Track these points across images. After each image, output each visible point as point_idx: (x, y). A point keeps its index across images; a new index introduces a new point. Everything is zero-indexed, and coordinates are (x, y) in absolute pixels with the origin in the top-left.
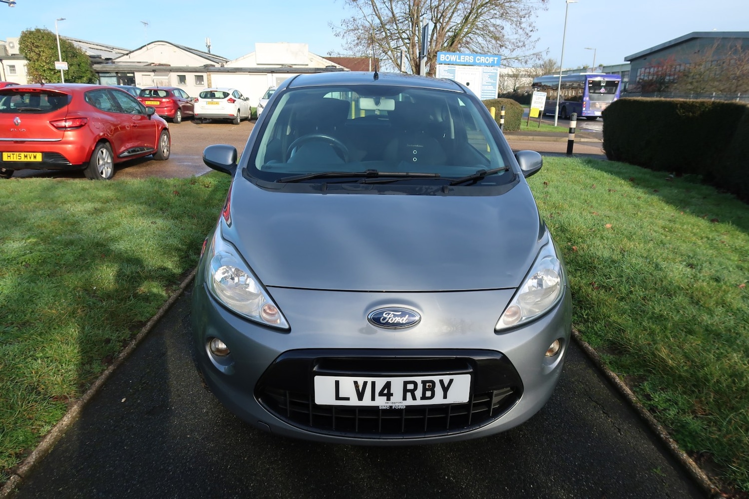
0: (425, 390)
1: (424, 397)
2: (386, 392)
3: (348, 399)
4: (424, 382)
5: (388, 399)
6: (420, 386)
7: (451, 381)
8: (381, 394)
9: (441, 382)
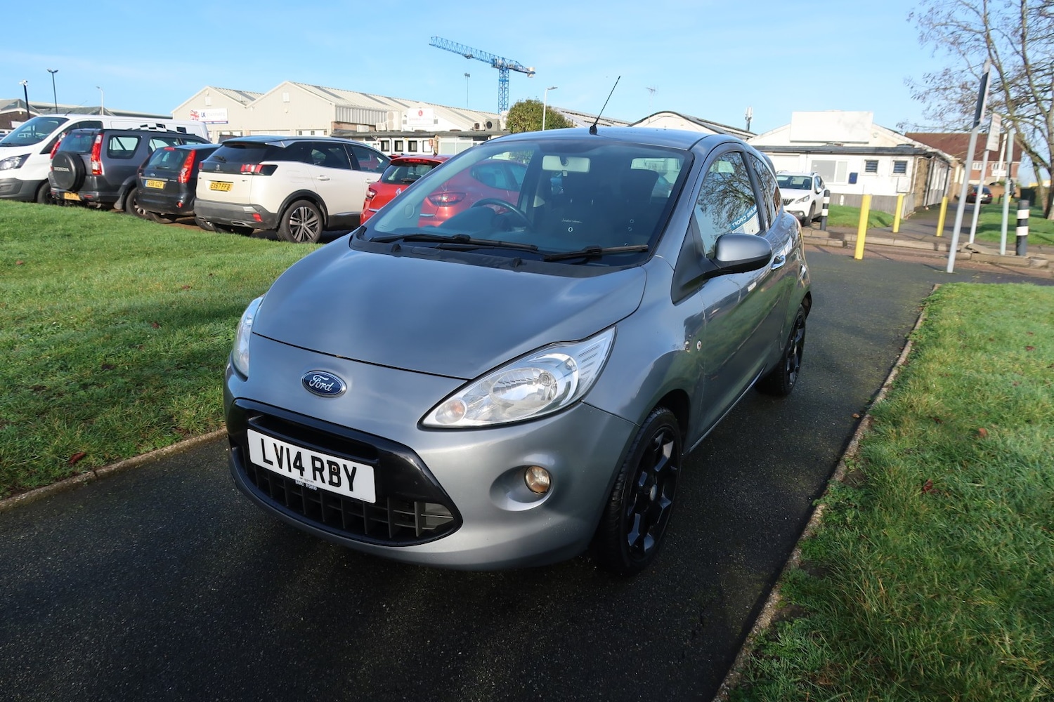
0: (331, 474)
1: (331, 483)
2: (298, 464)
3: (271, 463)
4: (330, 463)
5: (302, 474)
6: (326, 466)
7: (354, 469)
8: (295, 466)
9: (345, 466)
